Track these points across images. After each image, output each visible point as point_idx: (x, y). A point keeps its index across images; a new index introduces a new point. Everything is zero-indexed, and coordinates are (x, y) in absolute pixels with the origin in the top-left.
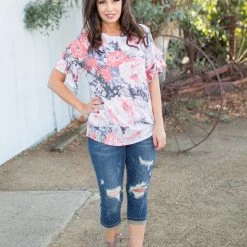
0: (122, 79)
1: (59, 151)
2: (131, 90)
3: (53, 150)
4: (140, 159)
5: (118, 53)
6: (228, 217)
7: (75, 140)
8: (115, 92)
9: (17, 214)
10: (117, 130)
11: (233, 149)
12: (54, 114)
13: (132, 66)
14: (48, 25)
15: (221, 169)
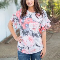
0: (29, 29)
1: (8, 43)
3: (6, 43)
4: (35, 59)
5: (30, 19)
7: (12, 40)
8: (26, 33)
10: (26, 48)
12: (6, 32)
13: (34, 25)
14: (4, 8)
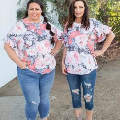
2: (79, 49)
6: (114, 106)
8: (72, 49)
9: (17, 107)
11: (111, 75)
15: (107, 84)
